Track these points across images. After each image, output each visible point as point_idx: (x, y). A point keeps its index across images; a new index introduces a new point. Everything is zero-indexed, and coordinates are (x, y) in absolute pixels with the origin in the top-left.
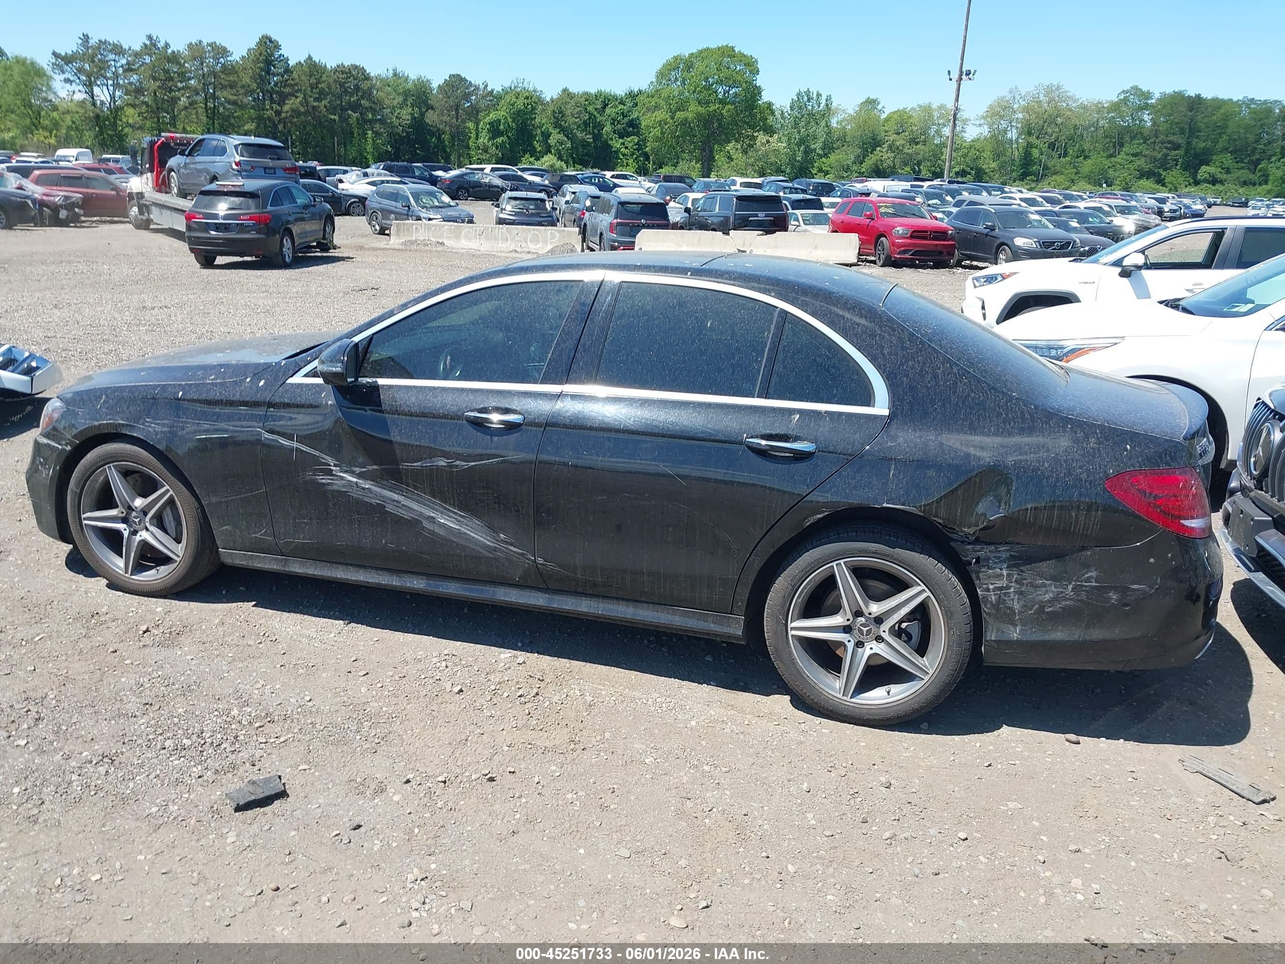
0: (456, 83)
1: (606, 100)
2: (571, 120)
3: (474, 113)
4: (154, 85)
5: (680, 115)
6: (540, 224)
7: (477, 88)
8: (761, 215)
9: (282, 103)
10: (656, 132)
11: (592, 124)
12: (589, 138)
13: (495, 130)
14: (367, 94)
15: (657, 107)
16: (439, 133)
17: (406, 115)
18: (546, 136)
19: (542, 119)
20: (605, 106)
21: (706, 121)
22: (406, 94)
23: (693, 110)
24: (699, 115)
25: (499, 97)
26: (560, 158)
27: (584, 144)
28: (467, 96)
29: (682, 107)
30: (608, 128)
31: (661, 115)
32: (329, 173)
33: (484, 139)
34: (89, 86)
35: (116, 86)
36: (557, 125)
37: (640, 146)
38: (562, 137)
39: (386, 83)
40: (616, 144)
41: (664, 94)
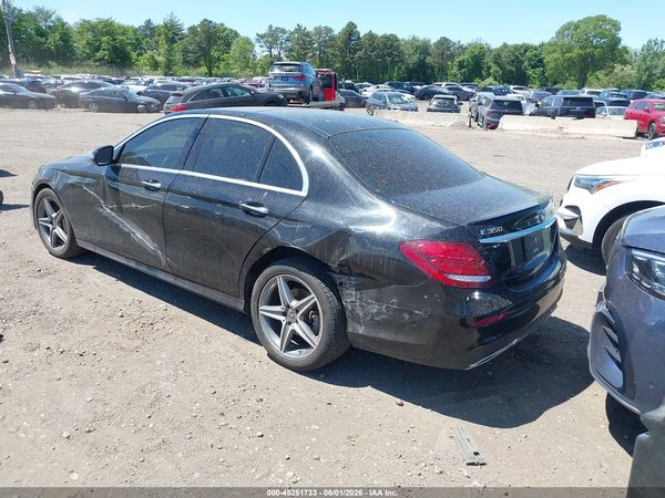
0: (444, 42)
1: (527, 48)
2: (504, 59)
3: (452, 57)
4: (297, 47)
5: (568, 55)
6: (449, 111)
7: (454, 44)
8: (578, 108)
9: (354, 54)
10: (552, 65)
11: (517, 62)
12: (514, 69)
13: (461, 65)
14: (397, 48)
15: (555, 51)
16: (432, 68)
17: (415, 58)
18: (489, 68)
19: (488, 60)
20: (526, 51)
21: (584, 58)
22: (417, 48)
23: (577, 51)
24: (580, 55)
25: (466, 48)
26: (495, 79)
27: (512, 72)
28: (448, 49)
29: (569, 50)
30: (526, 63)
31: (555, 55)
32: (361, 87)
33: (455, 70)
34: (270, 48)
35: (281, 48)
36: (496, 62)
37: (543, 72)
38: (498, 68)
39: (407, 43)
40: (530, 72)
41: (559, 44)
